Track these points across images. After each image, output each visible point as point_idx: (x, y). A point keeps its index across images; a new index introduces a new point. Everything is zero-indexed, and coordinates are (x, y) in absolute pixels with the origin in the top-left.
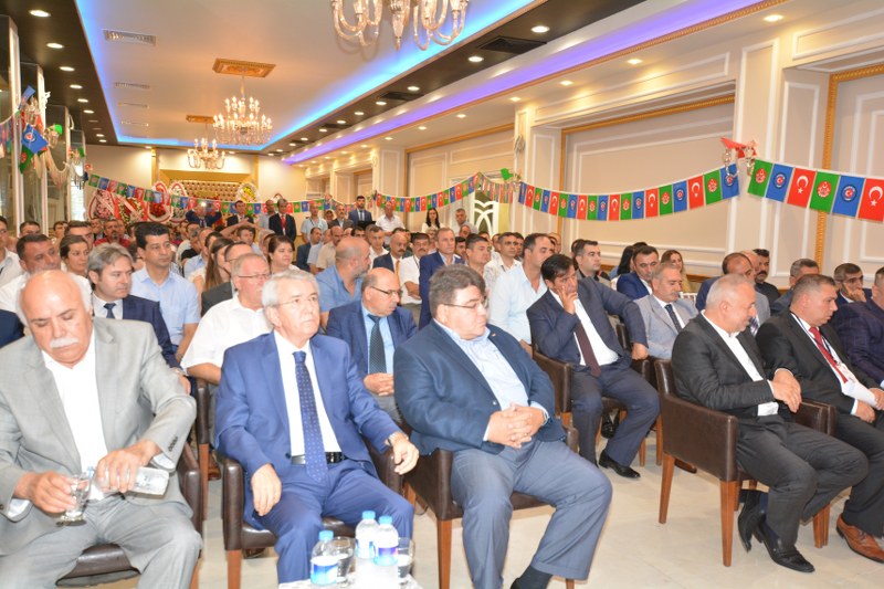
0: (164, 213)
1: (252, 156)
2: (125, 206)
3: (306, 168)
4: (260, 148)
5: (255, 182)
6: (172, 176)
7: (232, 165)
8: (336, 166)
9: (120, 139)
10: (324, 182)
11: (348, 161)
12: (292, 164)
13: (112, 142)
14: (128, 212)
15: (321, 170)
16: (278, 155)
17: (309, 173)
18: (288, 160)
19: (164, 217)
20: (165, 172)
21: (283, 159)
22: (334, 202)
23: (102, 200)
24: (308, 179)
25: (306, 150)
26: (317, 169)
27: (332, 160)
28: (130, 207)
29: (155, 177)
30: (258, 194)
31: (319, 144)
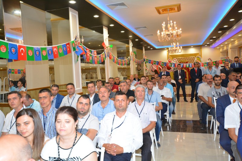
0: (171, 69)
1: (199, 47)
2: (159, 68)
3: (220, 48)
4: (201, 44)
5: (201, 56)
6: (173, 57)
7: (192, 51)
8: (230, 46)
9: (157, 48)
10: (226, 52)
11: (235, 43)
12: (214, 48)
13: (154, 49)
14: (160, 69)
15: (225, 48)
16: (209, 45)
17: (221, 50)
18: (212, 46)
19: (171, 70)
20: (171, 56)
21: (211, 46)
22: (230, 60)
23: (153, 66)
24: (221, 52)
25: (217, 41)
26: (224, 48)
27: (228, 44)
28: (161, 68)
29: (168, 58)
30: (202, 60)
31: (221, 38)
